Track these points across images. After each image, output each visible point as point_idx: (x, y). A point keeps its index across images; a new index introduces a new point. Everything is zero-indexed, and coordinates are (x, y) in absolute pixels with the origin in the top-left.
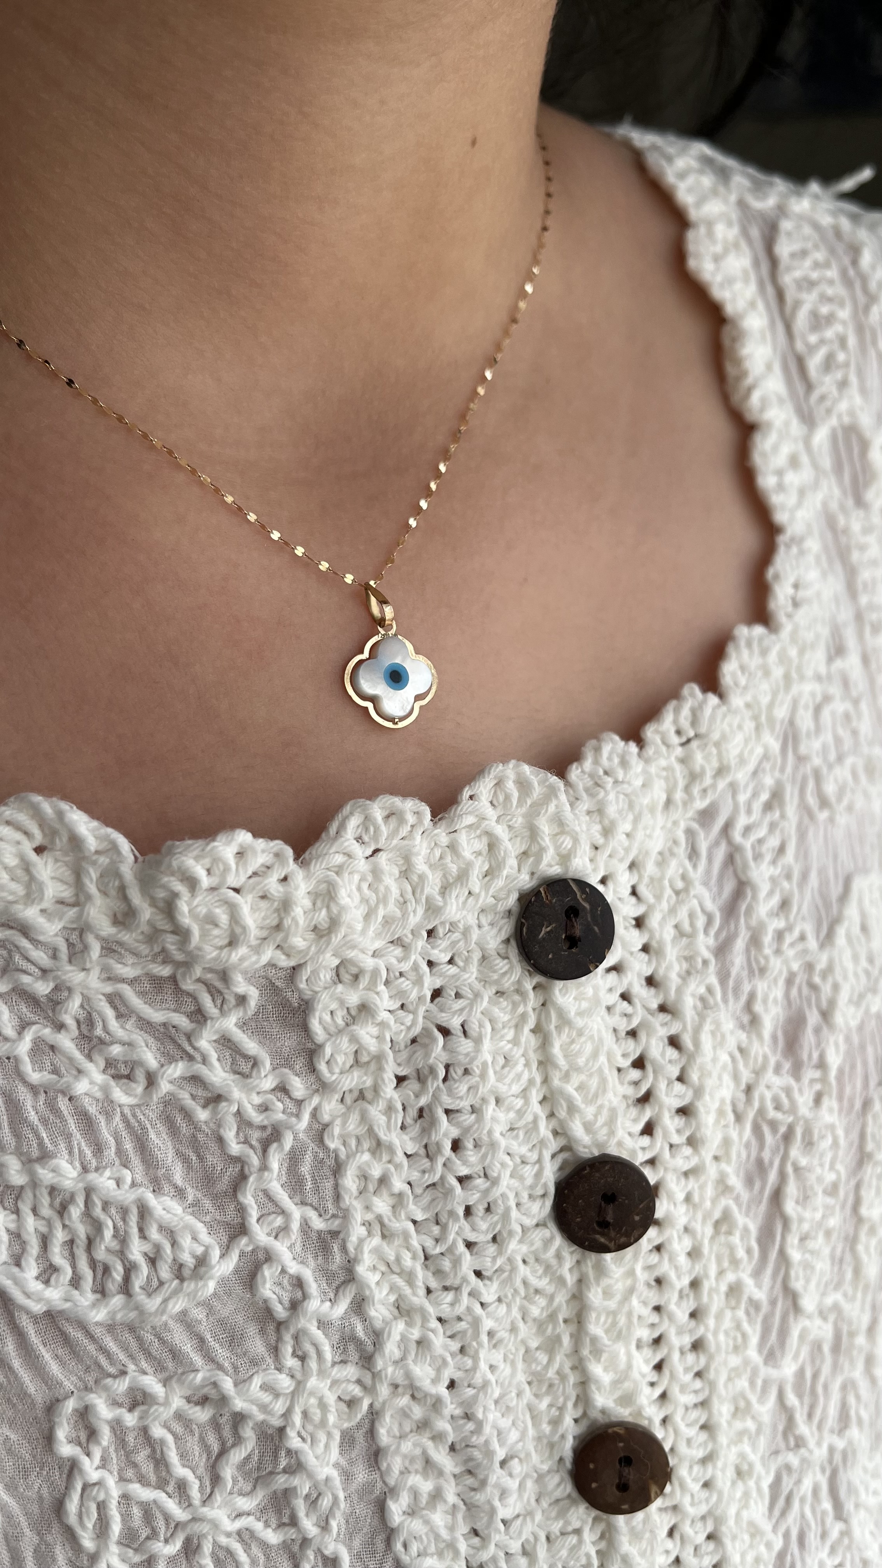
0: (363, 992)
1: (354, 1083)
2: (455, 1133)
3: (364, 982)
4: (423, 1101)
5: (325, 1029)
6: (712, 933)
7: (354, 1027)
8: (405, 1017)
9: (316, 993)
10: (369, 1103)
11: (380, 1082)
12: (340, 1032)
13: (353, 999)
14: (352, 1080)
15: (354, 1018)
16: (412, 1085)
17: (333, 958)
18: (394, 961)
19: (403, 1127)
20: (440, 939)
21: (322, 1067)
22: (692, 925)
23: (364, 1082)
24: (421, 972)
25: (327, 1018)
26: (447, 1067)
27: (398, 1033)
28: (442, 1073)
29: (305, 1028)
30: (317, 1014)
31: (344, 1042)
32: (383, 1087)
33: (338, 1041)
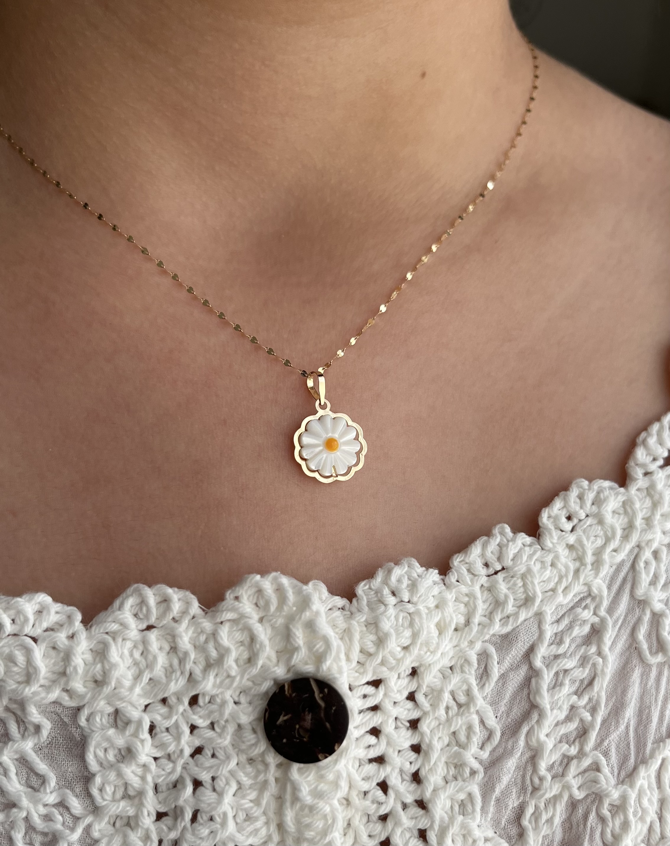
0: (129, 738)
1: (119, 810)
3: (131, 729)
5: (98, 761)
6: (489, 748)
7: (122, 766)
8: (167, 765)
9: (93, 731)
10: (132, 830)
11: (140, 813)
12: (111, 766)
13: (120, 742)
14: (118, 808)
15: (124, 757)
16: (169, 820)
17: (107, 706)
18: (158, 718)
20: (200, 707)
21: (95, 792)
22: (468, 737)
23: (128, 811)
24: (180, 731)
25: (101, 754)
26: (196, 812)
27: (159, 777)
29: (82, 758)
30: (92, 749)
31: (112, 776)
32: (141, 818)
33: (107, 773)
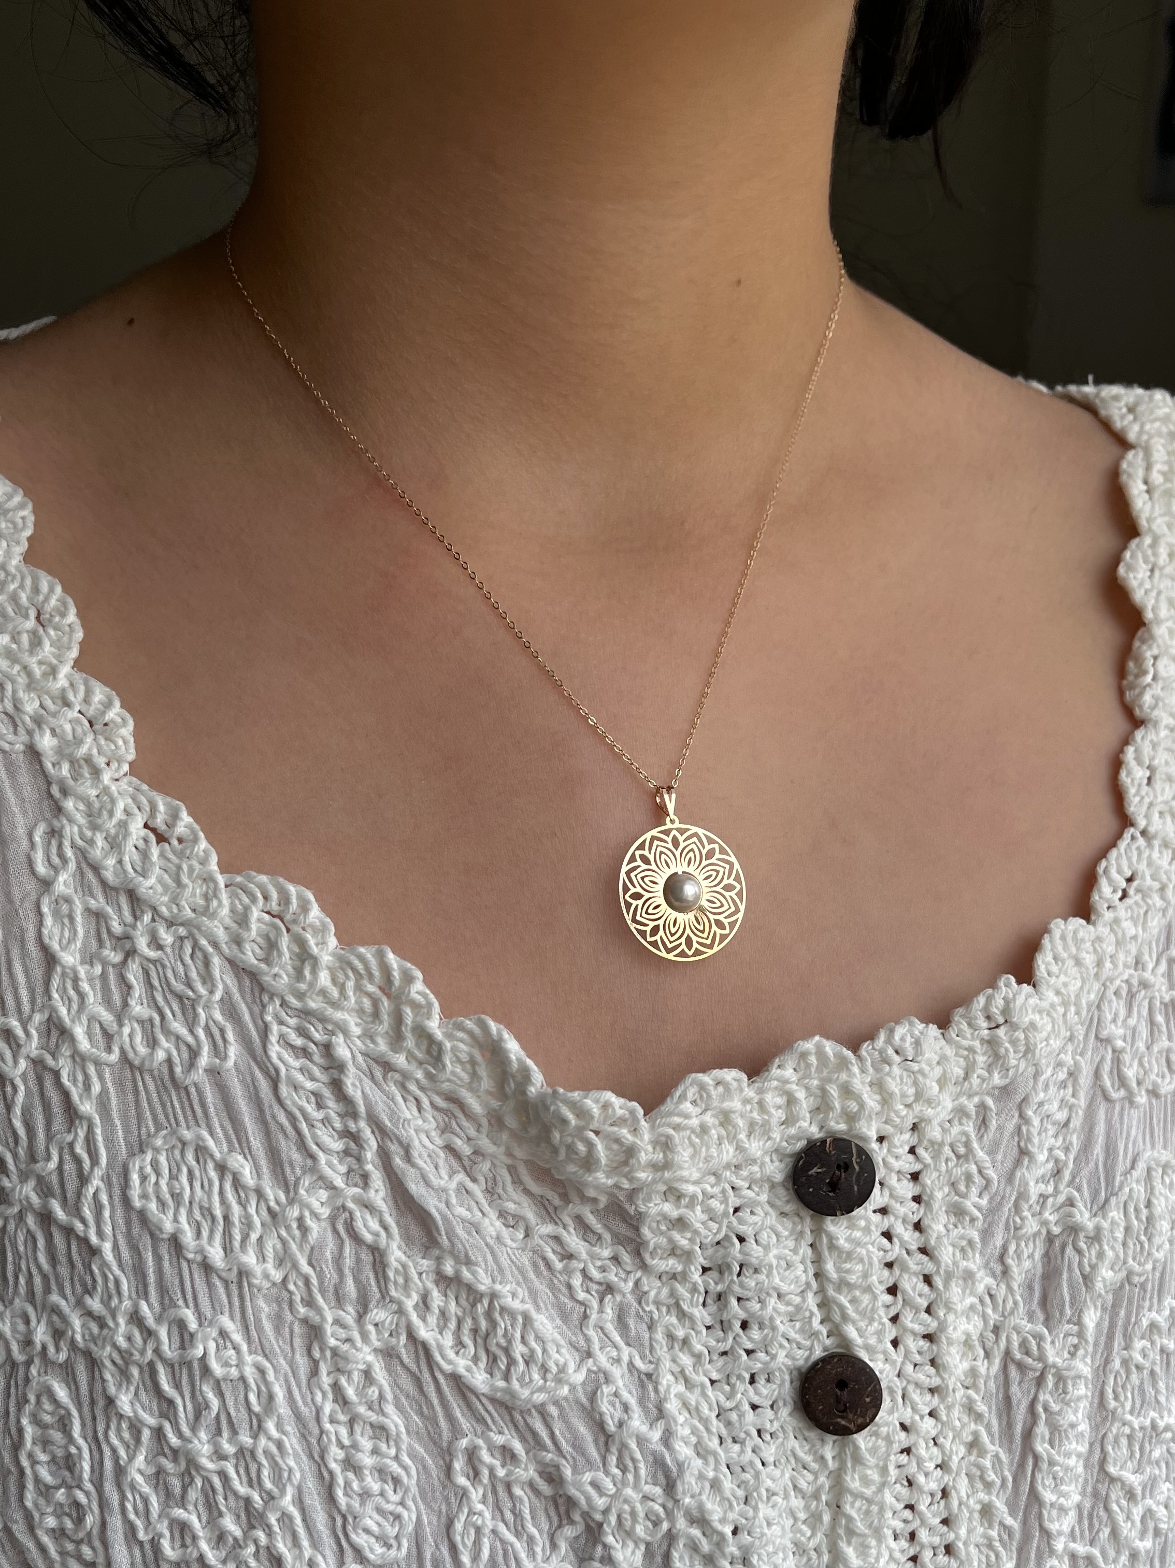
0: (683, 1209)
1: (669, 1267)
2: (743, 1315)
3: (684, 1202)
4: (719, 1288)
5: (651, 1230)
6: (987, 1196)
7: (673, 1232)
8: (713, 1226)
9: (648, 1208)
10: (679, 1282)
11: (688, 1268)
13: (675, 1213)
14: (668, 1265)
15: (673, 1225)
16: (714, 1274)
17: (664, 1186)
18: (708, 1187)
19: (704, 1304)
21: (647, 1255)
22: (968, 1186)
23: (677, 1268)
24: (727, 1195)
25: (654, 1225)
26: (741, 1266)
27: (706, 1237)
28: (736, 1268)
29: (637, 1230)
30: (647, 1223)
32: (689, 1273)
